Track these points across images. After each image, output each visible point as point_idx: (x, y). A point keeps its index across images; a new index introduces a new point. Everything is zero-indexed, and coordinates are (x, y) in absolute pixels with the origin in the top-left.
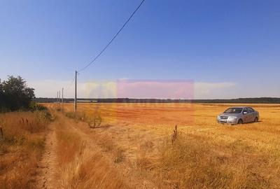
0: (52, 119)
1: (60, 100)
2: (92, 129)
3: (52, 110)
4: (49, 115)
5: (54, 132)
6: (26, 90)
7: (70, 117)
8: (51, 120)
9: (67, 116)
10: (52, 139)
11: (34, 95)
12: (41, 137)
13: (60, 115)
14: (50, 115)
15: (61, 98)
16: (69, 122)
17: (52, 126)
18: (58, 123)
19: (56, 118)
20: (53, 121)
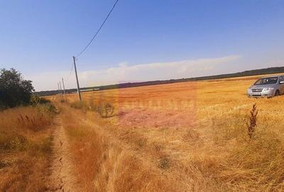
0: (57, 111)
1: (62, 92)
2: (105, 119)
3: (56, 102)
4: (52, 108)
5: (62, 127)
6: (23, 83)
7: (76, 108)
8: (56, 113)
9: (71, 106)
10: (61, 137)
11: (32, 88)
12: (47, 136)
13: (64, 106)
14: (54, 108)
15: (63, 89)
16: (76, 114)
17: (59, 119)
18: (64, 116)
19: (61, 109)
20: (59, 113)
